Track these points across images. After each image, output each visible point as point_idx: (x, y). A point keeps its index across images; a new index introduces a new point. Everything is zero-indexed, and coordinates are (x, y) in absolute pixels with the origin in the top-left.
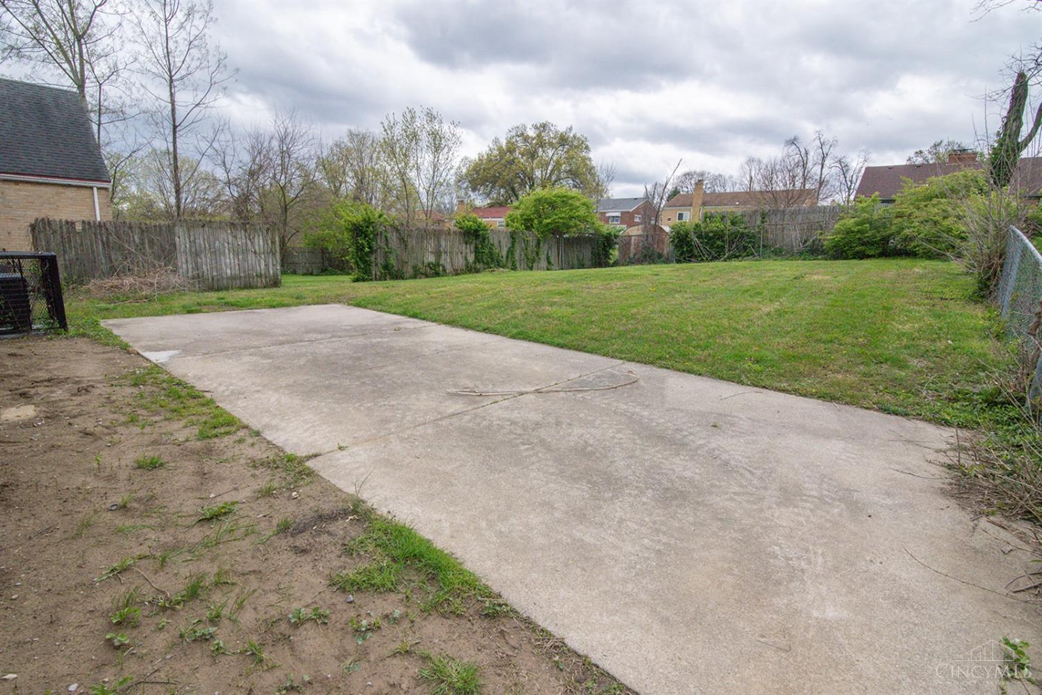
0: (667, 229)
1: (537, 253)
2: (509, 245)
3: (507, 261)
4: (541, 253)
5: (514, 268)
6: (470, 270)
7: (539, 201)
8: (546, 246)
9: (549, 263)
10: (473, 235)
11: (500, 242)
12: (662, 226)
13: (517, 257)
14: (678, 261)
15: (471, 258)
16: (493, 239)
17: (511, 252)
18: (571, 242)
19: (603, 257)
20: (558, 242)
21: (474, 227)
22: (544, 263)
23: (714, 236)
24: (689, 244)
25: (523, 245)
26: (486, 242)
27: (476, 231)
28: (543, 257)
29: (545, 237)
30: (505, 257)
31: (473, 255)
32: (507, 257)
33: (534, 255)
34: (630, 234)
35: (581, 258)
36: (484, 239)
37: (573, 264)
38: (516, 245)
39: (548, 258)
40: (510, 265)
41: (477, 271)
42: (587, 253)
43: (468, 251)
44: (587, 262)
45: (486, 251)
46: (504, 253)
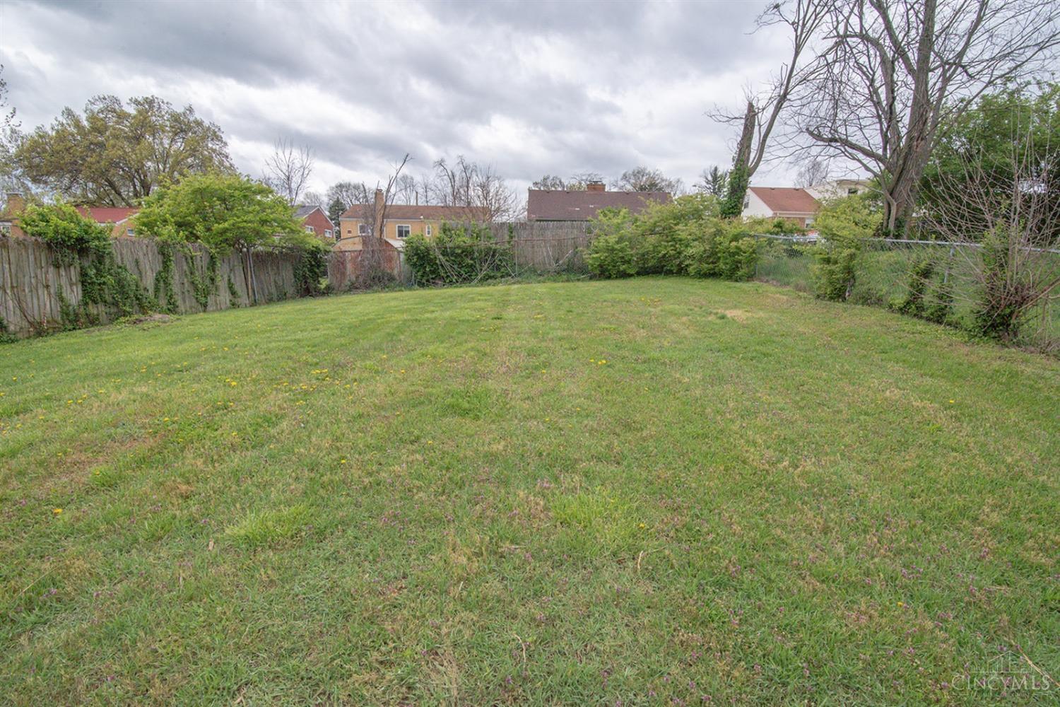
0: (398, 244)
1: (212, 280)
2: (159, 267)
3: (156, 296)
4: (218, 279)
5: (172, 309)
6: (72, 321)
7: (200, 193)
8: (226, 268)
9: (233, 293)
10: (72, 248)
11: (137, 262)
12: (387, 240)
13: (176, 288)
14: (421, 285)
15: (74, 296)
16: (123, 257)
17: (162, 280)
18: (263, 260)
19: (310, 280)
20: (243, 261)
21: (76, 232)
22: (225, 297)
23: (462, 252)
24: (432, 262)
25: (185, 268)
26: (107, 261)
27: (80, 240)
28: (222, 283)
29: (222, 253)
30: (151, 290)
31: (78, 290)
32: (157, 290)
33: (208, 282)
34: (343, 249)
35: (280, 283)
36: (100, 258)
37: (270, 294)
38: (173, 266)
39: (231, 287)
40: (163, 302)
41: (93, 321)
42: (287, 275)
43: (64, 281)
44: (290, 290)
45: (110, 280)
46: (149, 281)
